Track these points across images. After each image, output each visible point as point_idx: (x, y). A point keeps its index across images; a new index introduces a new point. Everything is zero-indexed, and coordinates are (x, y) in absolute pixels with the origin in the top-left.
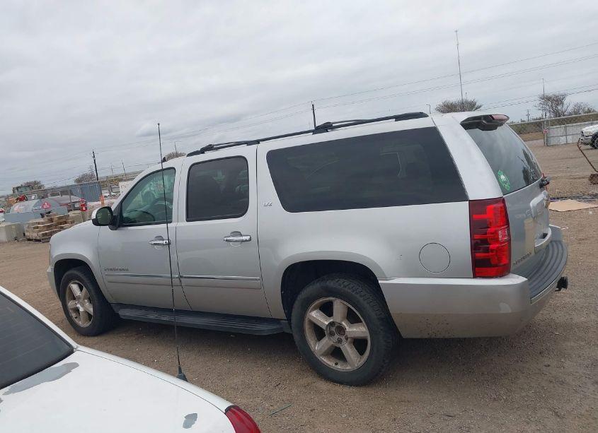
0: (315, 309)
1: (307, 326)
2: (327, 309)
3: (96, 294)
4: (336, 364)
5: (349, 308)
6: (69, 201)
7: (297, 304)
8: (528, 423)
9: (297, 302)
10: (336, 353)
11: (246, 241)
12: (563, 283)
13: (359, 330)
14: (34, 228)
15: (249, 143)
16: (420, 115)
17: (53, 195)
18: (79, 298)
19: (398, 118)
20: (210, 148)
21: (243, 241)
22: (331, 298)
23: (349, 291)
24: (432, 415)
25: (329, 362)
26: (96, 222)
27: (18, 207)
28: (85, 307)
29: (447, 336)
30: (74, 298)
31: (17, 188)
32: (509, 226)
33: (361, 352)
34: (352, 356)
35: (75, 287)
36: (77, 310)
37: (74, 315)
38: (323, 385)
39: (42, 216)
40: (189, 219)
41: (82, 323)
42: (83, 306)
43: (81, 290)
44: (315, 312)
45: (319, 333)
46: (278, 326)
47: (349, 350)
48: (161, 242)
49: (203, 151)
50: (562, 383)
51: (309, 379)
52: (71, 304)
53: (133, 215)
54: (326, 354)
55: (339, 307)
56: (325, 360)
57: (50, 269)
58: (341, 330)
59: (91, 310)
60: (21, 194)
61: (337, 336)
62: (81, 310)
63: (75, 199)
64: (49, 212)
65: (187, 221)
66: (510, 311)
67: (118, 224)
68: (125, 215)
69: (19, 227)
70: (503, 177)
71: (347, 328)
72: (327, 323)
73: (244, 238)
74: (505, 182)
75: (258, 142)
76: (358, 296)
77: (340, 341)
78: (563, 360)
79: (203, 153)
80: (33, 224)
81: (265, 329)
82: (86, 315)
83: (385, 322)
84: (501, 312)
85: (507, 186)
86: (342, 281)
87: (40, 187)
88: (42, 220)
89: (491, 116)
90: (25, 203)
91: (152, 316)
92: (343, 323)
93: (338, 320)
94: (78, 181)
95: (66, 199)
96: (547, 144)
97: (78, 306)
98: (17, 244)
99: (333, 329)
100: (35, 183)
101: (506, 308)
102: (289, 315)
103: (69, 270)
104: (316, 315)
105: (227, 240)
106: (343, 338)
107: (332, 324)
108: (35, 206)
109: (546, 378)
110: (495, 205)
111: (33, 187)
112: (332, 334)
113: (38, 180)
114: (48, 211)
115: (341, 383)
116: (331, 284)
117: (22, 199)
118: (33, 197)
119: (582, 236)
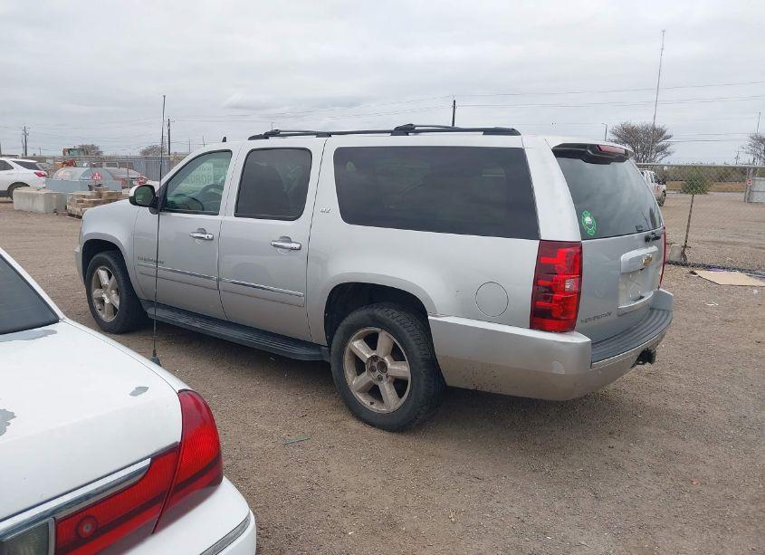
0: (358, 338)
1: (347, 357)
2: (371, 341)
3: (125, 285)
4: (372, 403)
5: (395, 344)
6: (126, 176)
7: (340, 330)
8: (560, 498)
9: (340, 328)
10: (374, 392)
11: (295, 249)
12: (647, 356)
13: (401, 369)
14: (78, 202)
15: (319, 135)
16: (512, 132)
17: (108, 165)
18: (106, 287)
19: (487, 132)
20: (275, 134)
21: (292, 249)
22: (377, 329)
23: (397, 323)
24: (459, 474)
25: (364, 400)
26: (133, 201)
27: (64, 173)
28: (111, 298)
29: (494, 390)
30: (101, 287)
31: (69, 150)
32: (581, 276)
33: (400, 394)
34: (390, 397)
35: (103, 274)
36: (102, 301)
37: (98, 306)
38: (354, 424)
39: (91, 188)
40: (238, 213)
41: (106, 317)
42: (109, 297)
43: (110, 278)
44: (358, 342)
45: (360, 366)
46: (318, 353)
47: (387, 390)
48: (203, 236)
49: (266, 136)
50: (618, 467)
51: (340, 415)
52: (96, 293)
53: (178, 200)
54: (362, 391)
55: (385, 340)
56: (361, 397)
57: (79, 249)
58: (383, 366)
59: (117, 303)
60: (70, 157)
61: (377, 373)
62: (107, 301)
63: (134, 174)
64: (100, 185)
65: (235, 216)
66: (563, 372)
67: (159, 207)
68: (169, 199)
69: (61, 198)
70: (588, 220)
71: (389, 365)
72: (368, 356)
73: (293, 245)
74: (590, 226)
75: (329, 135)
76: (405, 331)
77: (380, 379)
78: (632, 445)
79: (267, 138)
80: (78, 196)
81: (301, 353)
82: (112, 308)
83: (430, 365)
84: (554, 372)
85: (591, 231)
86: (392, 311)
87: (98, 154)
88: (88, 193)
89: (598, 146)
90: (72, 169)
91: (182, 320)
92: (386, 359)
93: (381, 355)
94: (145, 152)
95: (123, 172)
96: (748, 201)
97: (104, 296)
98: (56, 218)
99: (375, 364)
100: (93, 147)
101: (559, 369)
102: (330, 341)
103: (99, 252)
104: (358, 346)
105: (274, 245)
106: (384, 376)
107: (374, 358)
108: (84, 175)
109: (601, 459)
110: (569, 250)
111: (87, 151)
112: (372, 370)
113: (97, 144)
114: (98, 183)
115: (373, 425)
116: (379, 313)
117: (70, 164)
118: (85, 164)
119: (730, 316)
